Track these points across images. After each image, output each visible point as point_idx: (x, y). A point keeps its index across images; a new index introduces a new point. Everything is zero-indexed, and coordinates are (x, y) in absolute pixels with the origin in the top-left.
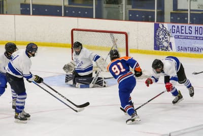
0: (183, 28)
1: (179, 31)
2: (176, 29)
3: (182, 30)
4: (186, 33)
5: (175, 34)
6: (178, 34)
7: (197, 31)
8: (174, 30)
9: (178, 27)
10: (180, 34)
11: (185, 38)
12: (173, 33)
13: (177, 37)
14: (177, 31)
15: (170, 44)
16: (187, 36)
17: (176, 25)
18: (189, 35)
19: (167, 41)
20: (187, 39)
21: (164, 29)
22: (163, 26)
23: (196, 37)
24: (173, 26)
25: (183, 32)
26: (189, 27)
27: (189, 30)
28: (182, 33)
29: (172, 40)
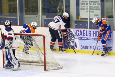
0: (84, 32)
1: (82, 34)
2: (79, 32)
3: (84, 33)
4: (87, 36)
5: (79, 36)
6: (81, 36)
7: (95, 34)
8: (78, 33)
9: (81, 31)
10: (83, 37)
11: (86, 39)
12: (77, 35)
13: (80, 39)
14: (80, 34)
15: (76, 44)
16: (88, 38)
17: (79, 30)
18: (89, 37)
19: (73, 42)
20: (88, 40)
21: (71, 33)
22: (70, 31)
23: (94, 39)
24: (77, 31)
25: (84, 34)
26: (89, 31)
27: (89, 33)
28: (84, 36)
29: (77, 41)
